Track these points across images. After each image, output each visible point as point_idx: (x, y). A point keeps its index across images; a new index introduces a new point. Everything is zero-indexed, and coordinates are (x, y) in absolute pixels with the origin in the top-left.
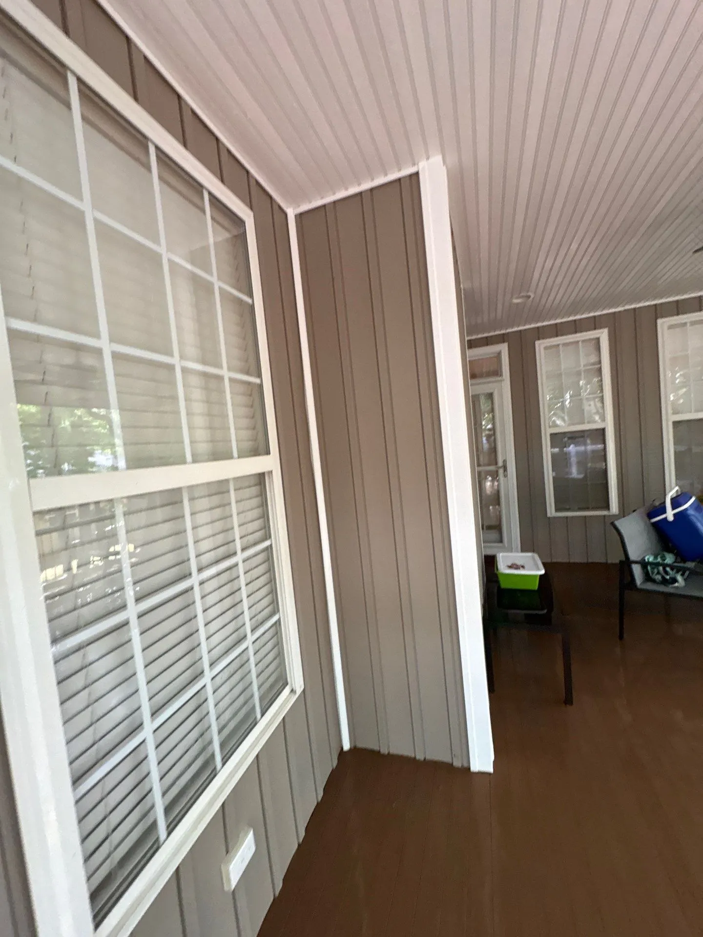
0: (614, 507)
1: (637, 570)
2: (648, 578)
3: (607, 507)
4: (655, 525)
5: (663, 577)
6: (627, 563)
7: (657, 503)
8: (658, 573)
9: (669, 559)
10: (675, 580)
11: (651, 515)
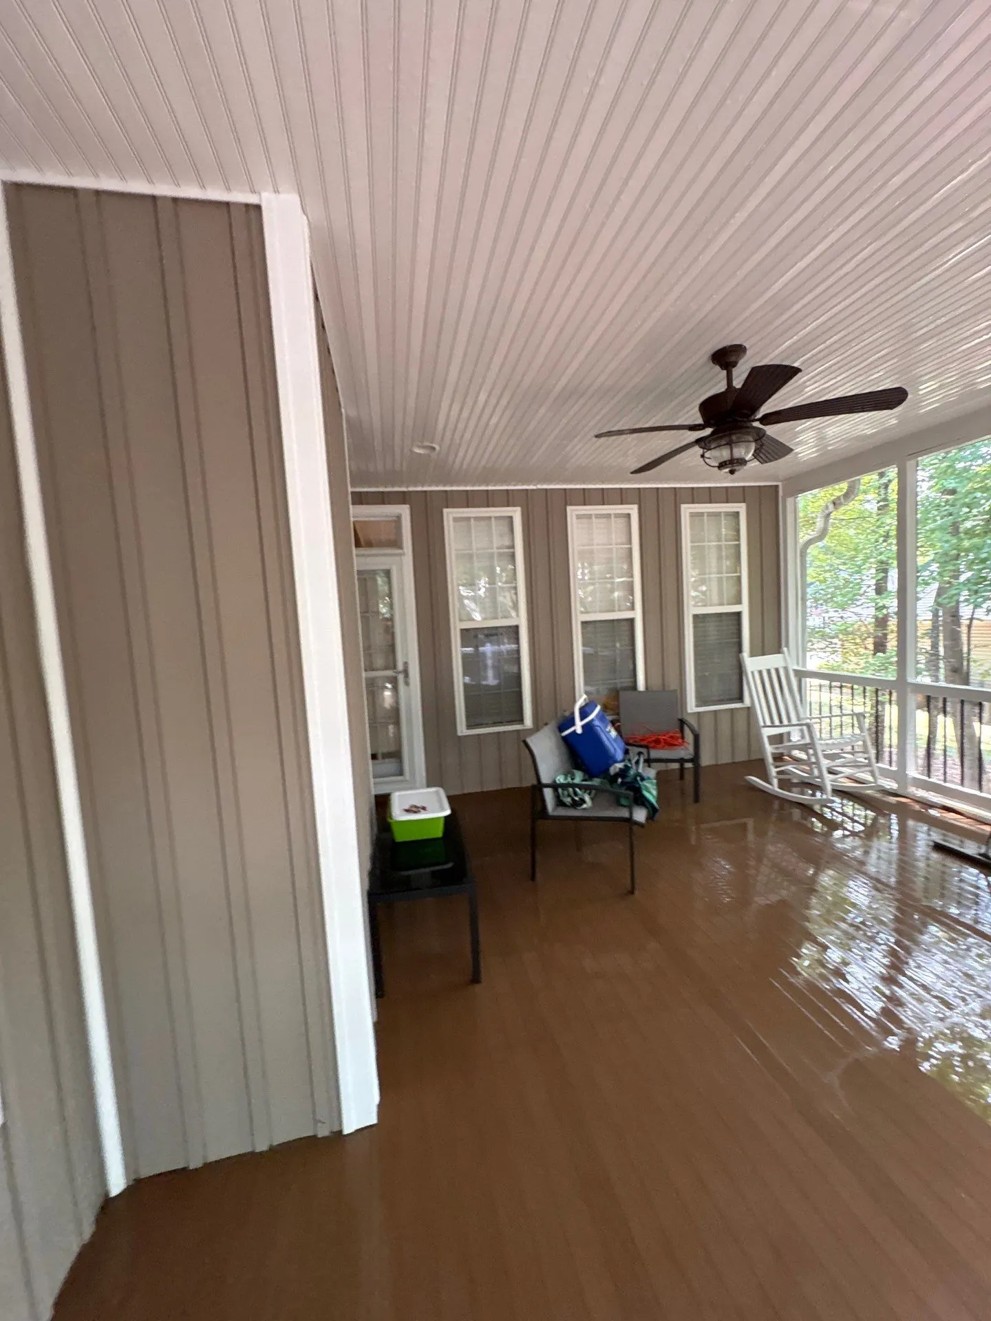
0: (528, 721)
1: (548, 794)
2: (560, 803)
3: (521, 720)
4: (565, 739)
5: (573, 799)
6: (539, 786)
7: (567, 714)
8: (569, 795)
9: (578, 777)
10: (583, 801)
11: (561, 728)
